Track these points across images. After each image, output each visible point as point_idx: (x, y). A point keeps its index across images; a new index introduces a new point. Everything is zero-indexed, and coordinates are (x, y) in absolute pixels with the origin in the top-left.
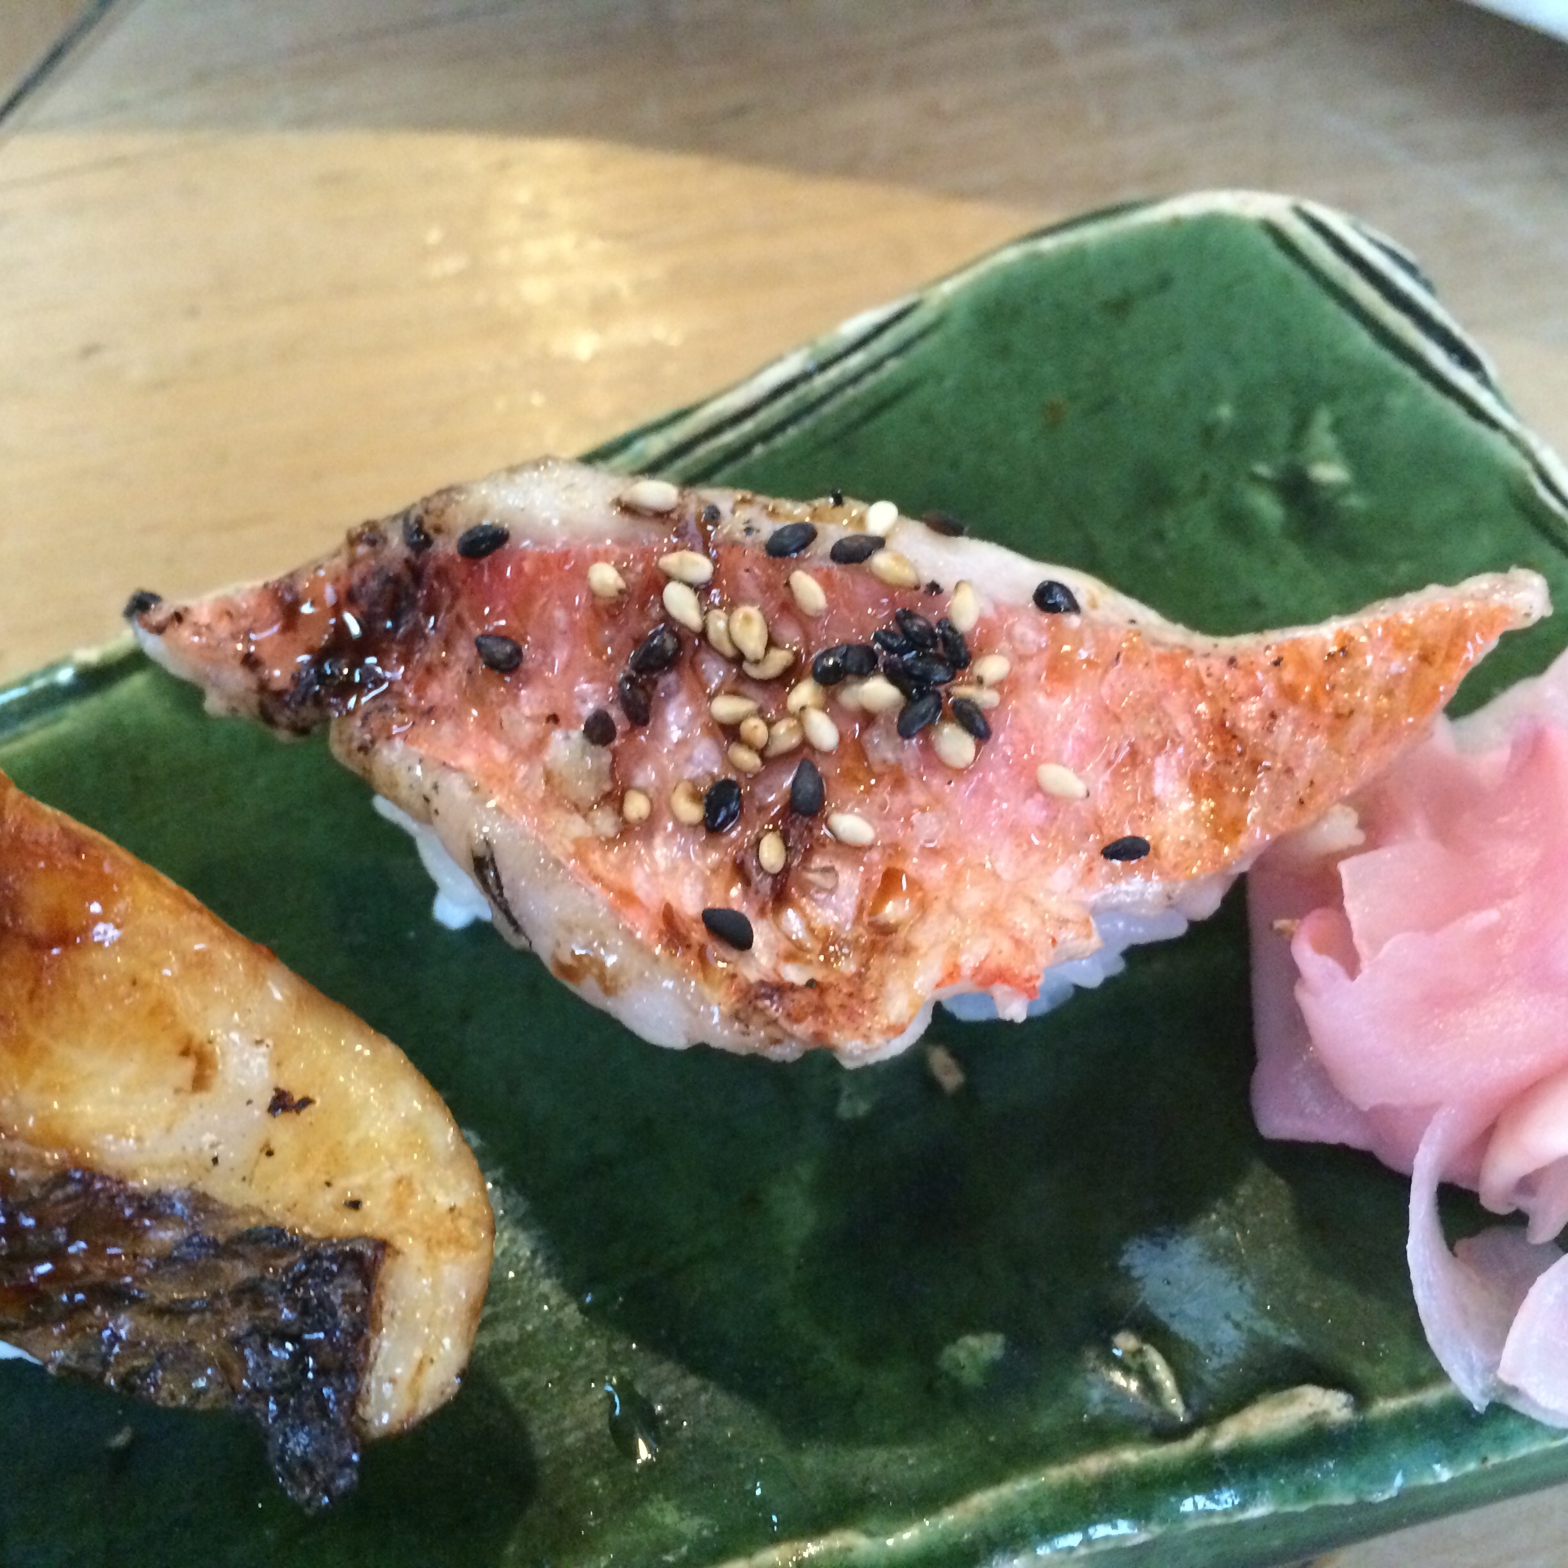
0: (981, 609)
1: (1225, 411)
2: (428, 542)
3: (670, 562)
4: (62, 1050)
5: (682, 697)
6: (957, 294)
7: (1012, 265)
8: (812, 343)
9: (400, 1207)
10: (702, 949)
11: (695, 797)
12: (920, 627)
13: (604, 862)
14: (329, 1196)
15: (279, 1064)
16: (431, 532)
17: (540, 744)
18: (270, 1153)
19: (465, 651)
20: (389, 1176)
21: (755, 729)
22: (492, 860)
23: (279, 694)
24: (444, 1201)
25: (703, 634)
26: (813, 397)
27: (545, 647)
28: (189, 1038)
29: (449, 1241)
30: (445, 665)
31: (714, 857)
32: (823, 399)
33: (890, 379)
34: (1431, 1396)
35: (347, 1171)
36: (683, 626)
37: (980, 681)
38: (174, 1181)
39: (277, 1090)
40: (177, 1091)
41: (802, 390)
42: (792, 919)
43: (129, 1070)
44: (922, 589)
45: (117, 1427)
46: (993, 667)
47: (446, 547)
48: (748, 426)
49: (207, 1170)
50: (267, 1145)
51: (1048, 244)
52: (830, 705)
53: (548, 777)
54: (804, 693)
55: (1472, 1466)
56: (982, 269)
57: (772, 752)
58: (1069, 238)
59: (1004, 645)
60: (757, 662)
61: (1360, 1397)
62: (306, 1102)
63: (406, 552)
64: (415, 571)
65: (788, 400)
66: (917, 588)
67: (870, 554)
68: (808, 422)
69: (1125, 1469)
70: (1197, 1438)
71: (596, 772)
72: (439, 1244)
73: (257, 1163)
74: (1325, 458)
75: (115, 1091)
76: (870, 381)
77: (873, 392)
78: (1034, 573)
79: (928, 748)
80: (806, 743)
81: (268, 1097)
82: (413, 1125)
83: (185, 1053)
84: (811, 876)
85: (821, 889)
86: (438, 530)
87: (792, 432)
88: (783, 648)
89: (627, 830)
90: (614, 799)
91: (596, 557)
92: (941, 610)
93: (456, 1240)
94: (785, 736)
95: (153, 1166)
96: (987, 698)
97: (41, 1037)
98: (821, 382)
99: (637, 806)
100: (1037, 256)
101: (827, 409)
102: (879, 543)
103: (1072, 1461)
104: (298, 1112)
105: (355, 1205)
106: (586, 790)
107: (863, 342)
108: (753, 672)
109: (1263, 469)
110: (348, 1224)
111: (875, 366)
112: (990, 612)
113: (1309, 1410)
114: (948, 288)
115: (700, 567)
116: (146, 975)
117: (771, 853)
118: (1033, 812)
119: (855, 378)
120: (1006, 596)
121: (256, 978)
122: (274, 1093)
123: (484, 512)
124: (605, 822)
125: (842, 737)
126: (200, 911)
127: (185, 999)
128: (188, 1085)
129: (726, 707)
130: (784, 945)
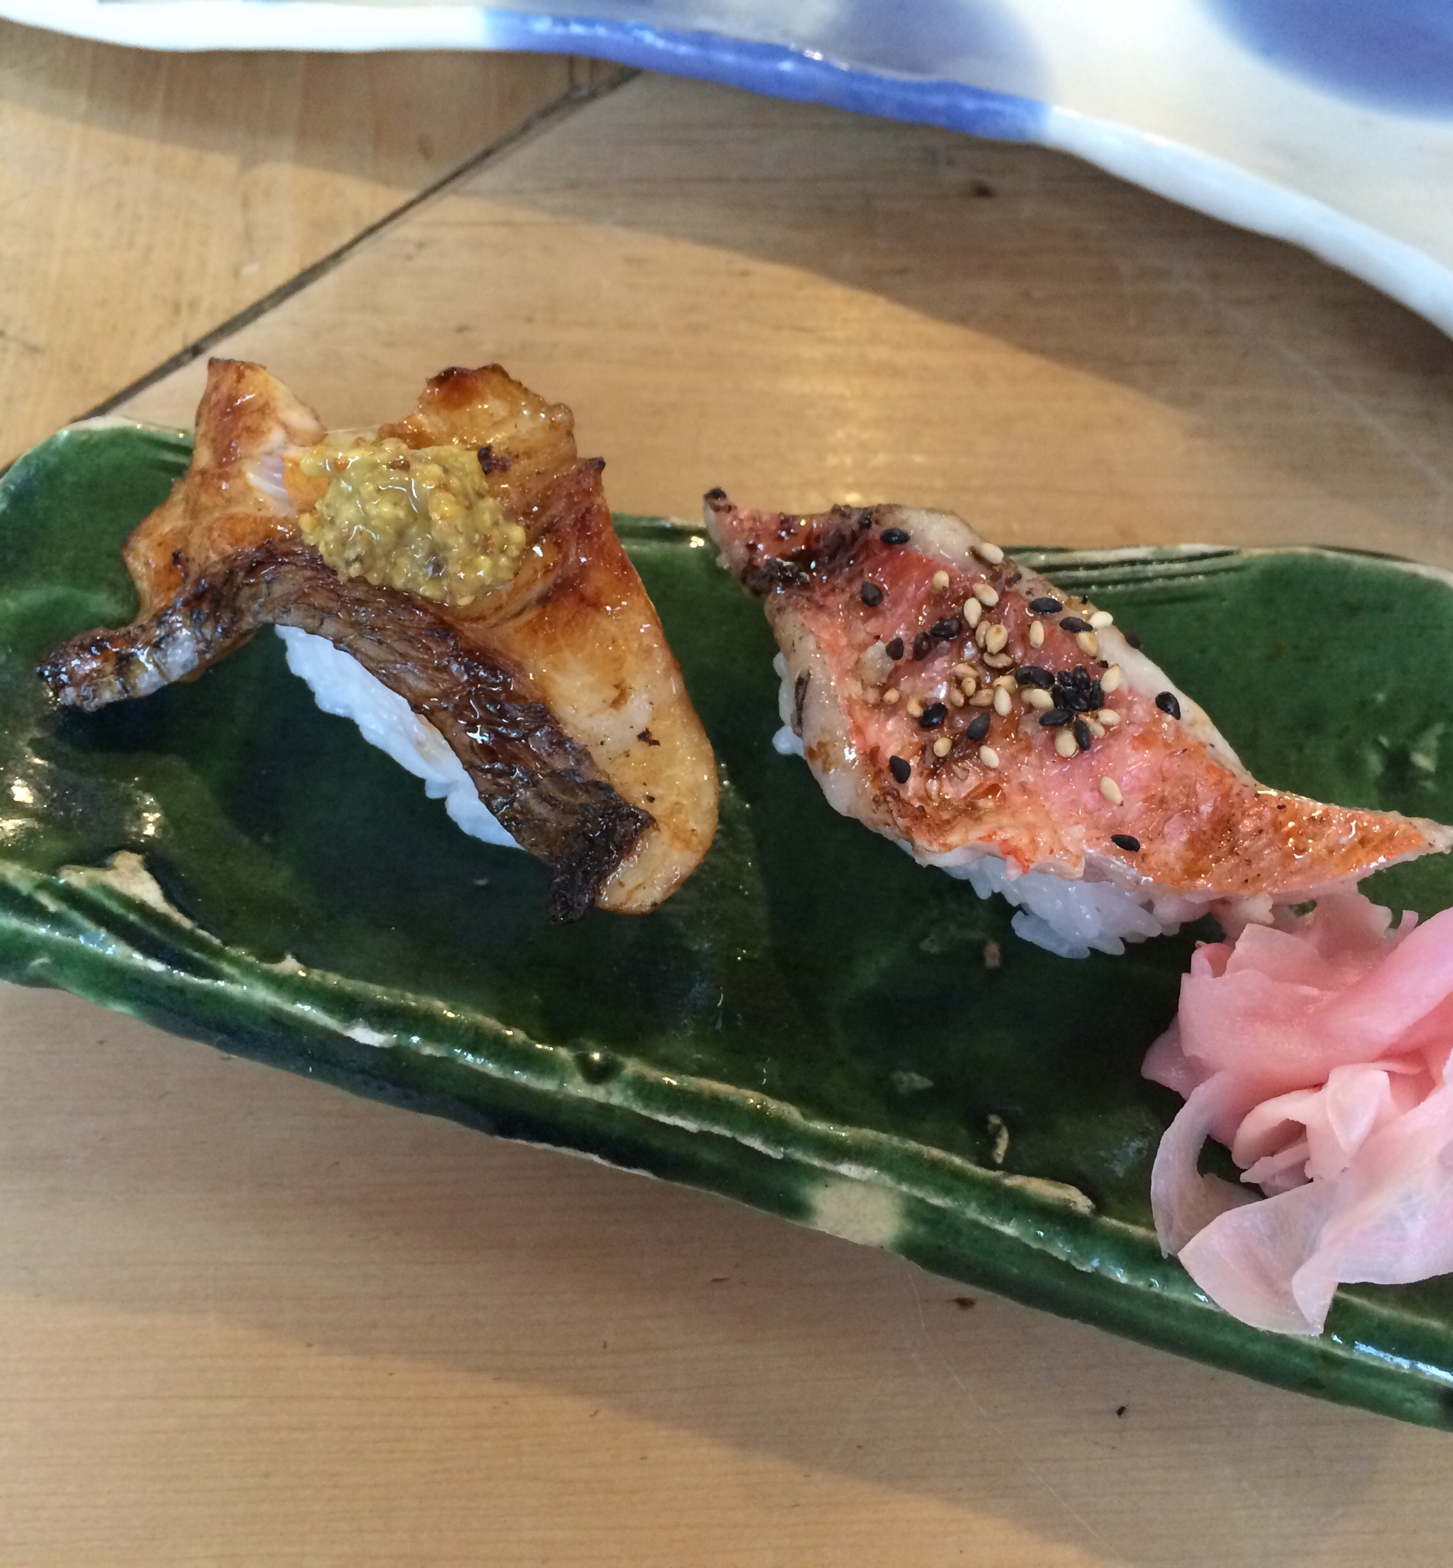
0: (1120, 685)
1: (1381, 697)
2: (869, 526)
3: (978, 587)
4: (567, 654)
5: (946, 658)
6: (1261, 557)
7: (1303, 556)
8: (1159, 546)
9: (671, 814)
10: (880, 771)
11: (923, 704)
12: (1082, 677)
13: (860, 714)
14: (642, 789)
15: (654, 719)
16: (873, 521)
17: (863, 647)
18: (628, 756)
19: (856, 587)
20: (674, 798)
21: (970, 686)
22: (807, 683)
23: (756, 568)
24: (692, 825)
25: (974, 630)
26: (1141, 575)
27: (895, 603)
28: (623, 681)
29: (684, 840)
30: (843, 590)
31: (916, 739)
32: (1148, 579)
33: (1194, 586)
34: (1139, 1232)
35: (656, 784)
36: (967, 623)
37: (1097, 717)
38: (580, 739)
39: (647, 729)
40: (604, 701)
41: (1138, 568)
42: (933, 785)
43: (590, 679)
44: (1097, 661)
45: (481, 877)
46: (1108, 716)
47: (876, 532)
48: (1095, 573)
49: (596, 744)
50: (629, 751)
51: (1330, 555)
52: (1015, 696)
53: (858, 662)
54: (1005, 681)
55: (1141, 1284)
56: (1283, 551)
57: (972, 702)
58: (1346, 557)
59: (1124, 711)
60: (991, 654)
61: (1100, 1208)
62: (656, 743)
63: (856, 527)
64: (854, 536)
65: (1127, 569)
66: (1094, 658)
67: (1080, 631)
68: (1131, 587)
69: (952, 1163)
70: (998, 1173)
71: (881, 671)
72: (679, 838)
73: (620, 756)
74: (1427, 754)
75: (579, 684)
76: (1182, 581)
77: (1180, 588)
78: (1165, 684)
79: (1053, 738)
80: (992, 706)
81: (640, 730)
82: (698, 786)
83: (617, 687)
84: (954, 767)
85: (956, 775)
86: (877, 522)
87: (1120, 587)
88: (1010, 657)
89: (880, 705)
90: (883, 689)
91: (945, 569)
92: (1101, 677)
93: (687, 844)
94: (983, 698)
95: (575, 727)
96: (1097, 730)
97: (561, 642)
98: (1151, 569)
99: (892, 696)
100: (1321, 558)
101: (1146, 585)
102: (1089, 628)
103: (927, 1144)
104: (650, 745)
105: (651, 799)
106: (871, 675)
107: (1191, 558)
108: (988, 660)
109: (1384, 741)
110: (643, 804)
111: (1187, 575)
112: (1125, 689)
113: (1067, 1197)
114: (1258, 552)
115: (991, 597)
116: (620, 642)
117: (942, 746)
118: (1088, 798)
119: (1171, 577)
120: (1142, 689)
121: (667, 677)
122: (645, 730)
123: (903, 522)
124: (872, 696)
125: (1012, 712)
126: (659, 627)
127: (631, 662)
128: (610, 702)
129: (961, 669)
130: (922, 793)
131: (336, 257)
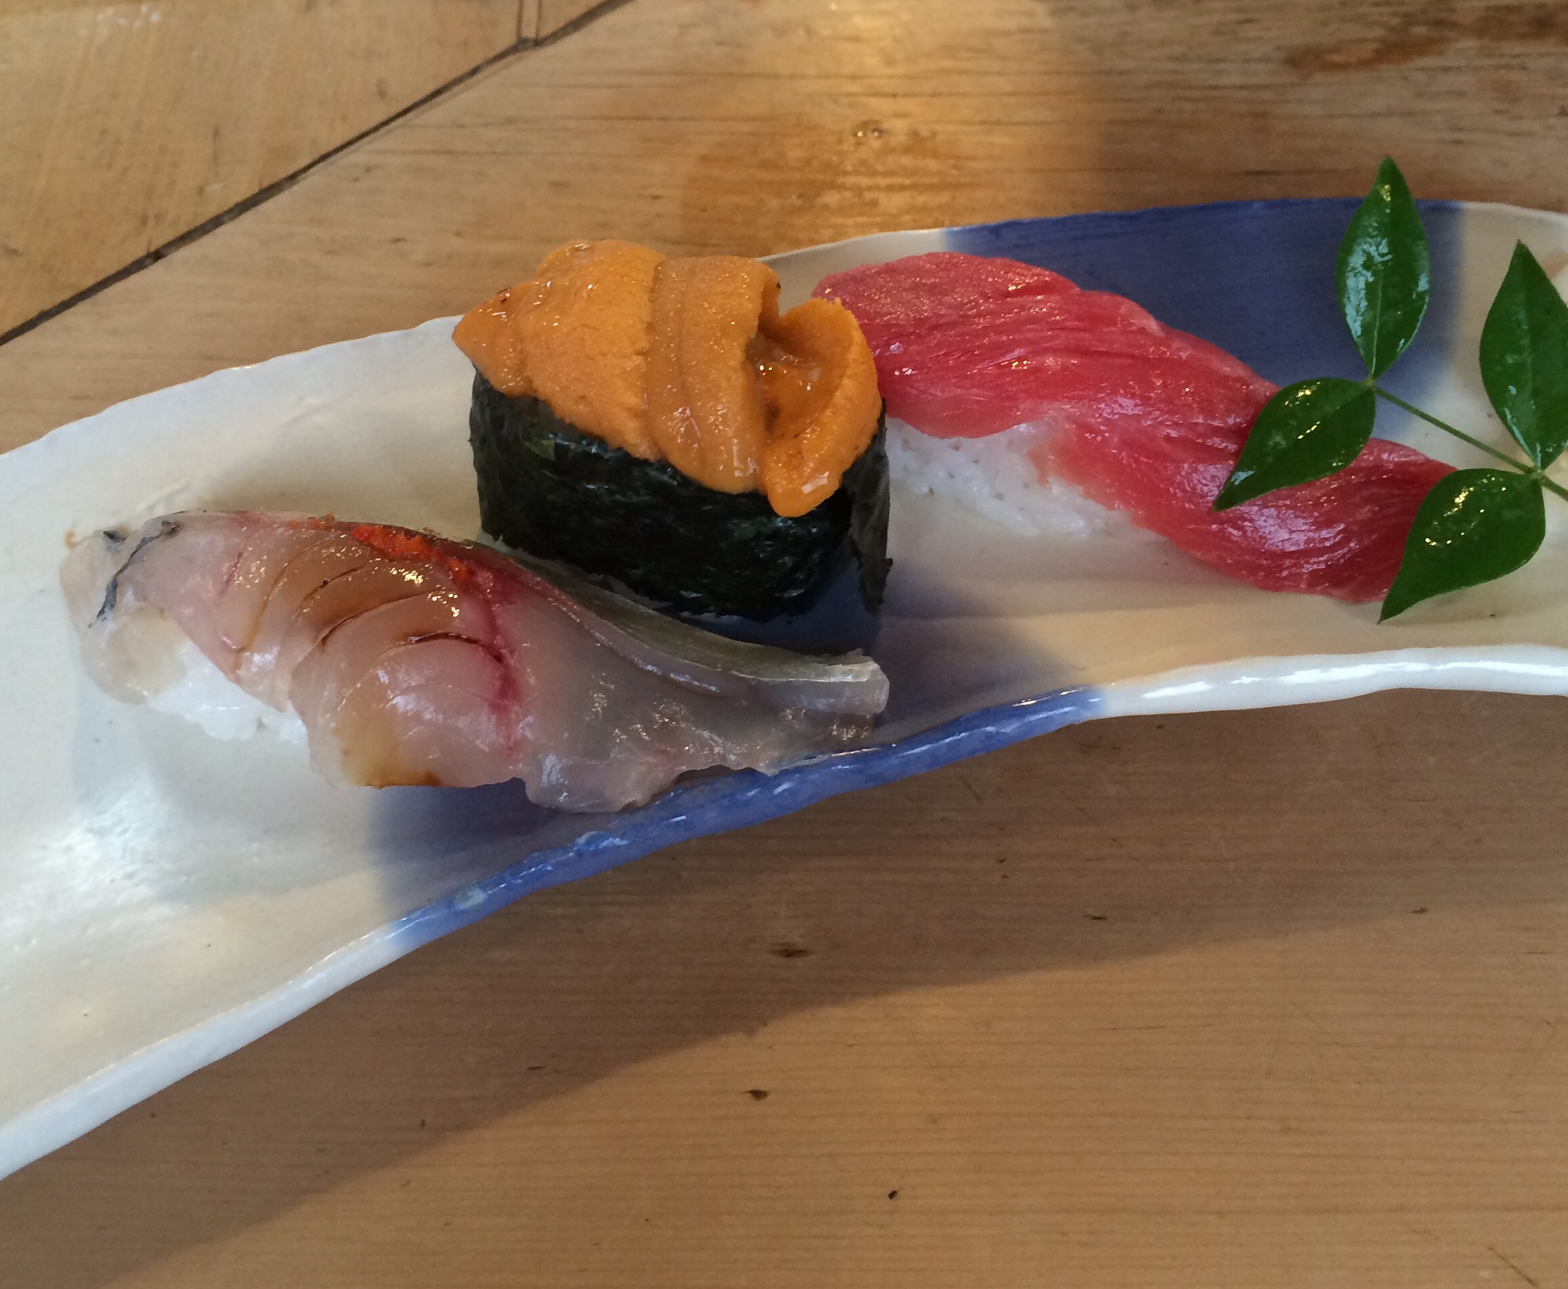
131: (293, 178)
